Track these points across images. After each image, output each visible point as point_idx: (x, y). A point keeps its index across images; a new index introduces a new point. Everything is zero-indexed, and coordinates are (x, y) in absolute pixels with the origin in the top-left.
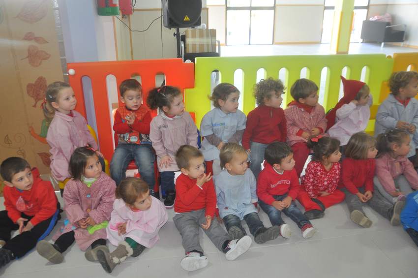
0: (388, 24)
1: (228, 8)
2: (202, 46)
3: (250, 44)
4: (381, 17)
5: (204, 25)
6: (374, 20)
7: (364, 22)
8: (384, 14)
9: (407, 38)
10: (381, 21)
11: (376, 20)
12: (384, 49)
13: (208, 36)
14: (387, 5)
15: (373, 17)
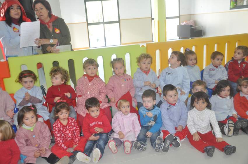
0: (191, 26)
3: (106, 46)
4: (188, 22)
6: (184, 24)
7: (178, 26)
8: (189, 20)
9: (204, 34)
10: (188, 24)
11: (185, 24)
14: (191, 15)
15: (183, 22)
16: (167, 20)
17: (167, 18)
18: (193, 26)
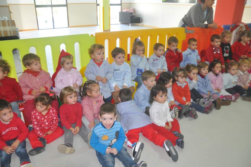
0: (131, 13)
1: (36, 6)
2: (5, 32)
3: (54, 28)
4: (129, 10)
5: (6, 18)
6: (125, 11)
7: (120, 13)
8: (130, 8)
9: (142, 21)
10: (128, 12)
11: (126, 12)
12: (131, 27)
13: (9, 25)
14: (131, 3)
15: (124, 9)
16: (110, 6)
17: (111, 5)
18: (133, 13)
